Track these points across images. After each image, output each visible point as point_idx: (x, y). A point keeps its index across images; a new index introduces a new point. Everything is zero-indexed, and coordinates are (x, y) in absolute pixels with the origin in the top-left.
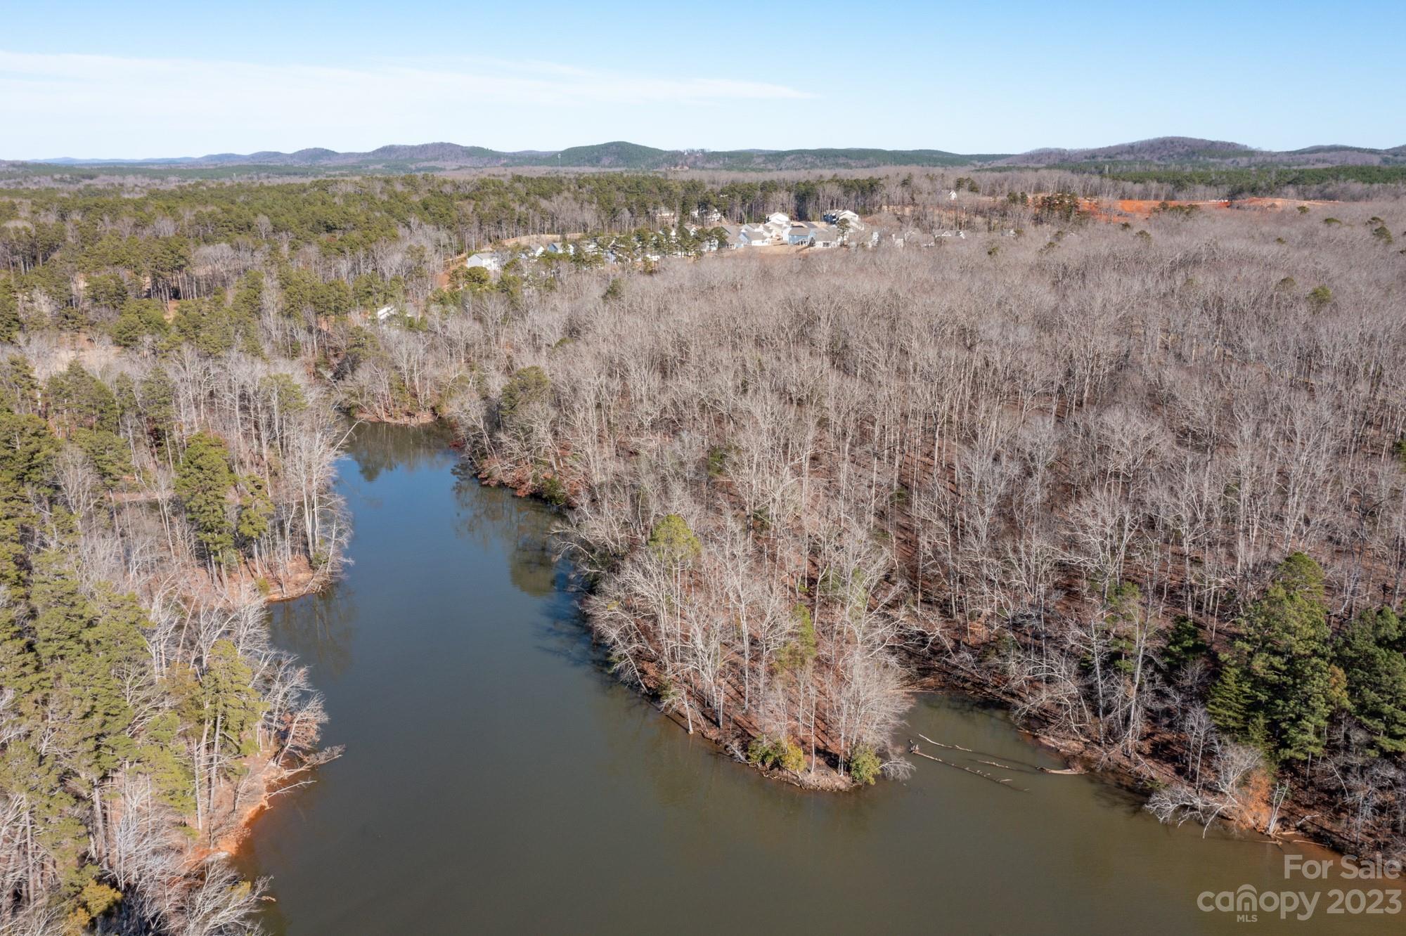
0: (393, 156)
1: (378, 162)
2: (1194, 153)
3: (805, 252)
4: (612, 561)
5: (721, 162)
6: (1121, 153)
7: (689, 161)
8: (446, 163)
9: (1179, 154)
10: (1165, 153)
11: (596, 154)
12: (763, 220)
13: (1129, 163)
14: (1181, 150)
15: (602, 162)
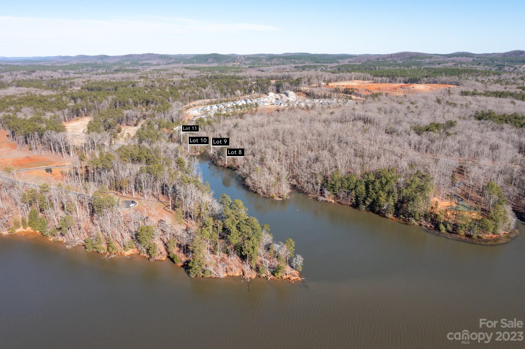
0: (132, 58)
1: (128, 60)
2: (412, 57)
3: (278, 107)
4: (247, 175)
5: (251, 61)
6: (388, 58)
7: (239, 61)
8: (152, 61)
9: (407, 58)
10: (402, 57)
11: (206, 58)
12: (266, 94)
13: (390, 61)
14: (408, 57)
15: (209, 61)
